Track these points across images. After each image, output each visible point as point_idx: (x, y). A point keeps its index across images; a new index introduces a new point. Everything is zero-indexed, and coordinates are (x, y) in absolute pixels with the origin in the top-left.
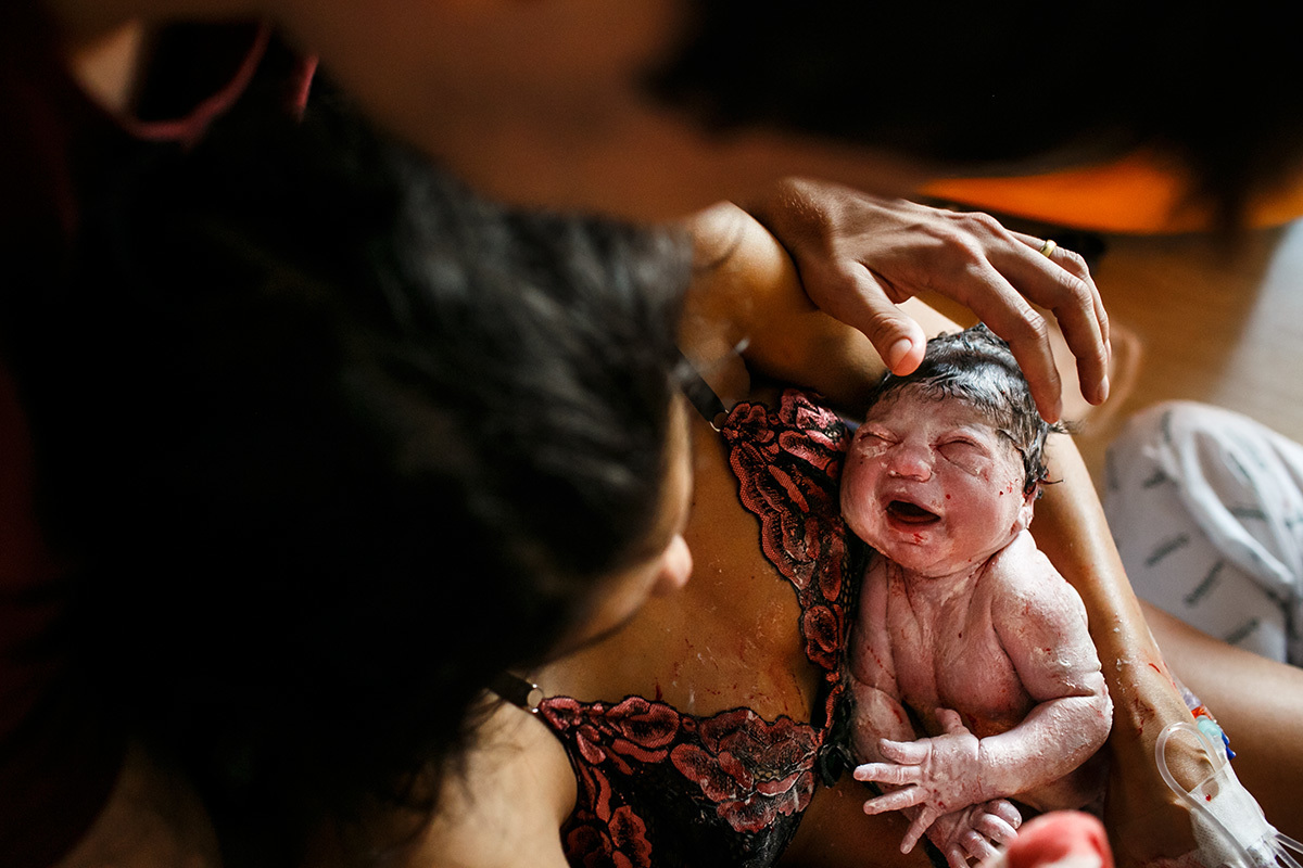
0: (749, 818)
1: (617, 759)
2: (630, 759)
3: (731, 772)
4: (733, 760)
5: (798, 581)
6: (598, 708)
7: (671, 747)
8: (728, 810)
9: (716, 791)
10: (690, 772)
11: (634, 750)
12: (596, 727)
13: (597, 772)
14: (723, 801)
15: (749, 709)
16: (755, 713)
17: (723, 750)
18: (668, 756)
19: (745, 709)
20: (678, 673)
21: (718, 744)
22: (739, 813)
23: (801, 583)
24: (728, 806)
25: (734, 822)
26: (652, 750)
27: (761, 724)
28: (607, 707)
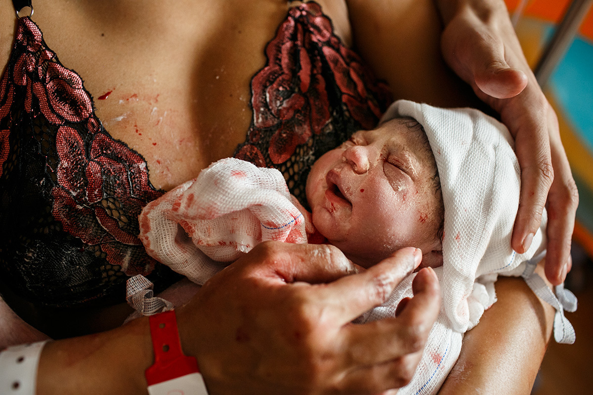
0: (68, 216)
1: (29, 94)
2: (36, 101)
3: (89, 179)
4: (99, 174)
5: (258, 118)
6: (50, 55)
7: (68, 123)
8: (61, 196)
9: (66, 177)
10: (62, 148)
11: (43, 99)
12: (37, 63)
13: (12, 89)
14: (63, 188)
15: (146, 162)
16: (147, 168)
17: (98, 163)
18: (60, 125)
19: (142, 158)
20: (130, 99)
21: (99, 156)
22: (66, 206)
23: (259, 121)
24: (63, 194)
25: (56, 206)
26: (53, 111)
27: (144, 178)
28: (54, 60)
